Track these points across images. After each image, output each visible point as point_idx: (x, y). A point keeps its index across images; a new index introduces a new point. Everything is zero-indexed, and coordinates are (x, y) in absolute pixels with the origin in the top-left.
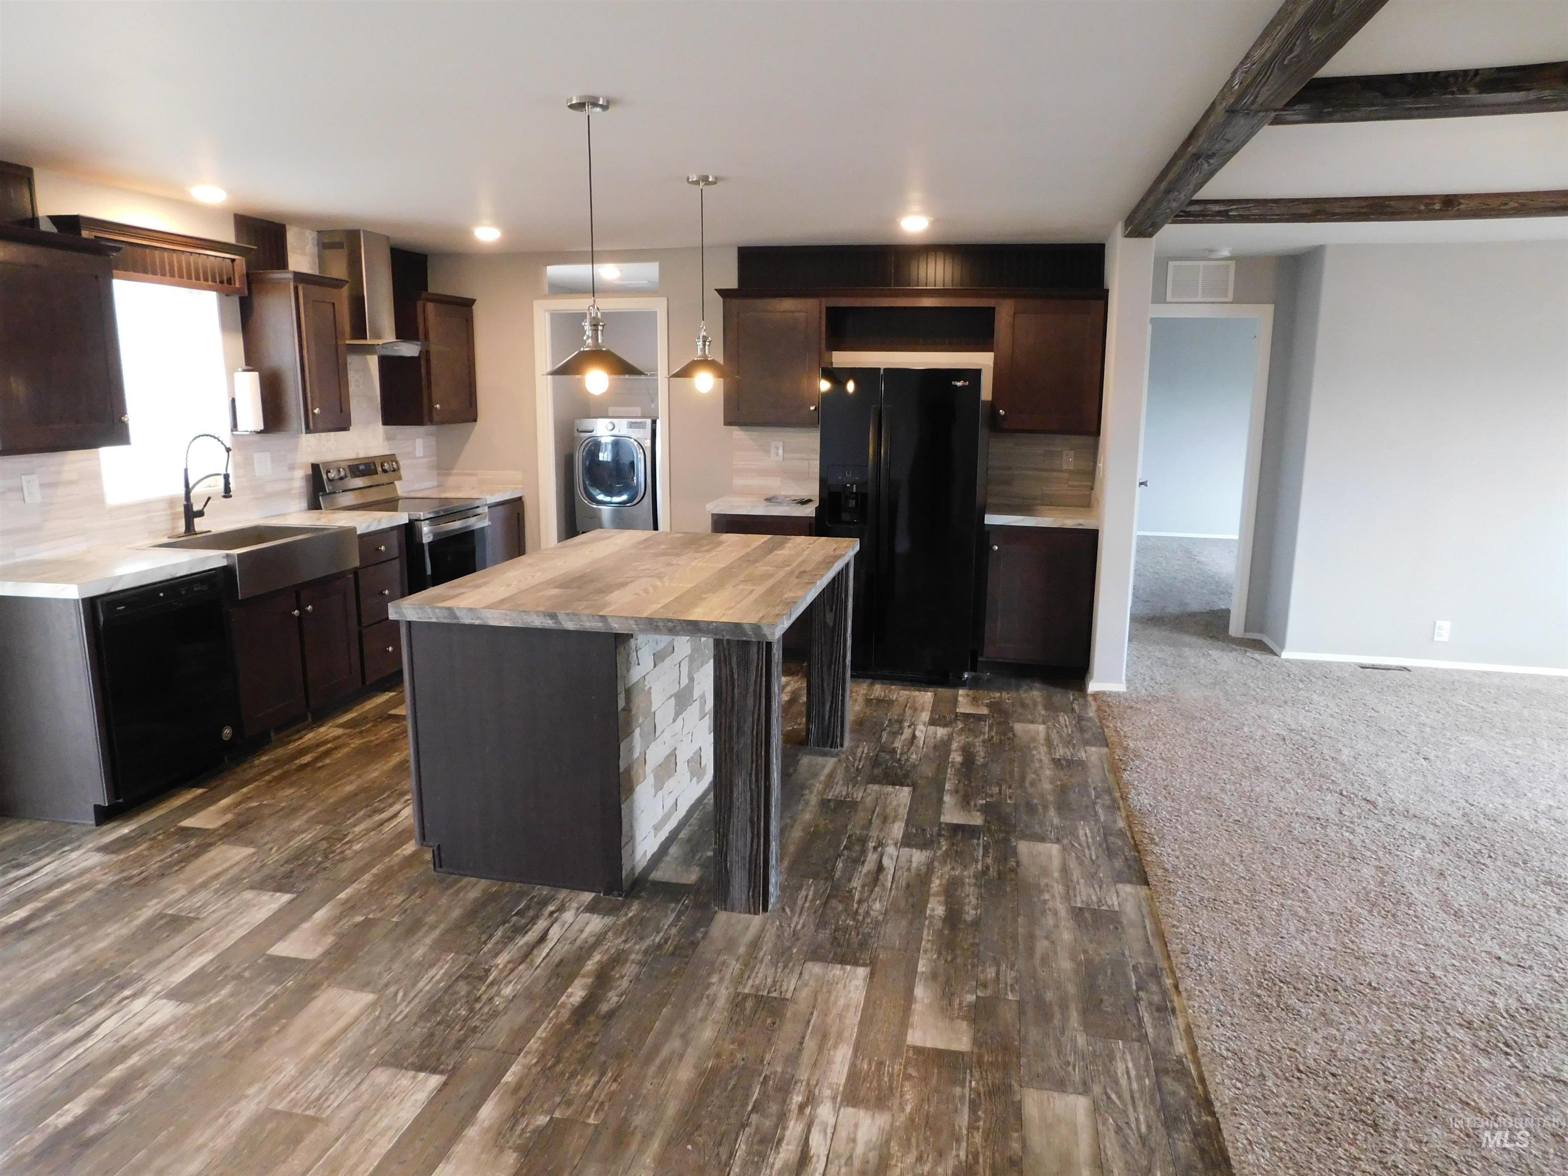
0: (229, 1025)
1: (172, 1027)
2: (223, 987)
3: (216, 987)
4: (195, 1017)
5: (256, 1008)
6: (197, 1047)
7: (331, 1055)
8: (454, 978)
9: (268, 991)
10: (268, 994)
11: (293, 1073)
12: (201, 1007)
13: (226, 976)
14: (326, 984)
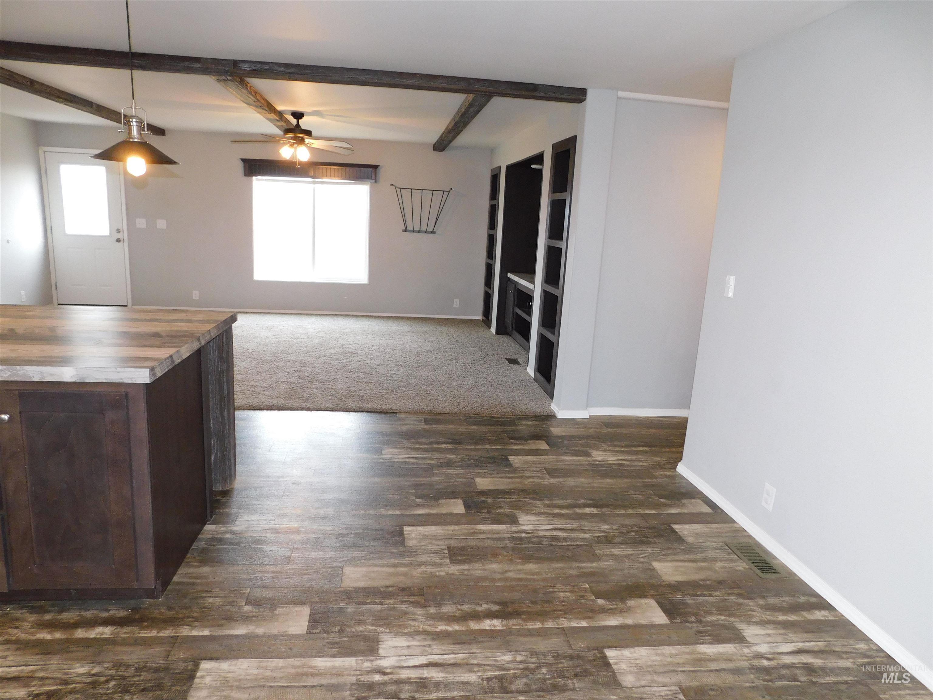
0: (726, 599)
1: (754, 620)
2: (711, 622)
3: (714, 625)
4: (739, 617)
5: (707, 598)
6: (749, 601)
7: (698, 557)
8: (614, 545)
9: (693, 601)
10: (694, 600)
11: (719, 563)
12: (732, 619)
13: (704, 627)
14: (664, 583)
